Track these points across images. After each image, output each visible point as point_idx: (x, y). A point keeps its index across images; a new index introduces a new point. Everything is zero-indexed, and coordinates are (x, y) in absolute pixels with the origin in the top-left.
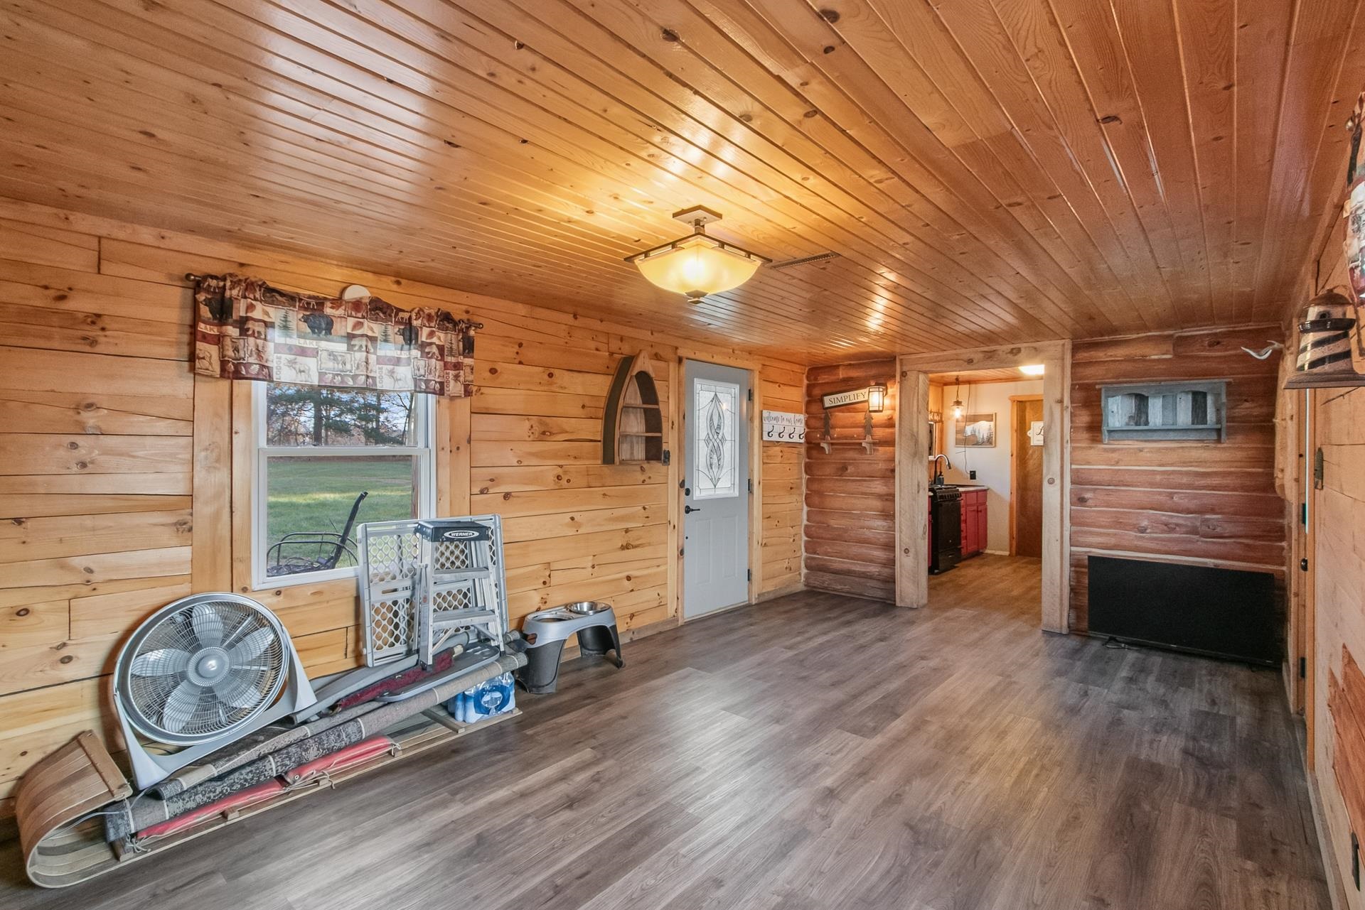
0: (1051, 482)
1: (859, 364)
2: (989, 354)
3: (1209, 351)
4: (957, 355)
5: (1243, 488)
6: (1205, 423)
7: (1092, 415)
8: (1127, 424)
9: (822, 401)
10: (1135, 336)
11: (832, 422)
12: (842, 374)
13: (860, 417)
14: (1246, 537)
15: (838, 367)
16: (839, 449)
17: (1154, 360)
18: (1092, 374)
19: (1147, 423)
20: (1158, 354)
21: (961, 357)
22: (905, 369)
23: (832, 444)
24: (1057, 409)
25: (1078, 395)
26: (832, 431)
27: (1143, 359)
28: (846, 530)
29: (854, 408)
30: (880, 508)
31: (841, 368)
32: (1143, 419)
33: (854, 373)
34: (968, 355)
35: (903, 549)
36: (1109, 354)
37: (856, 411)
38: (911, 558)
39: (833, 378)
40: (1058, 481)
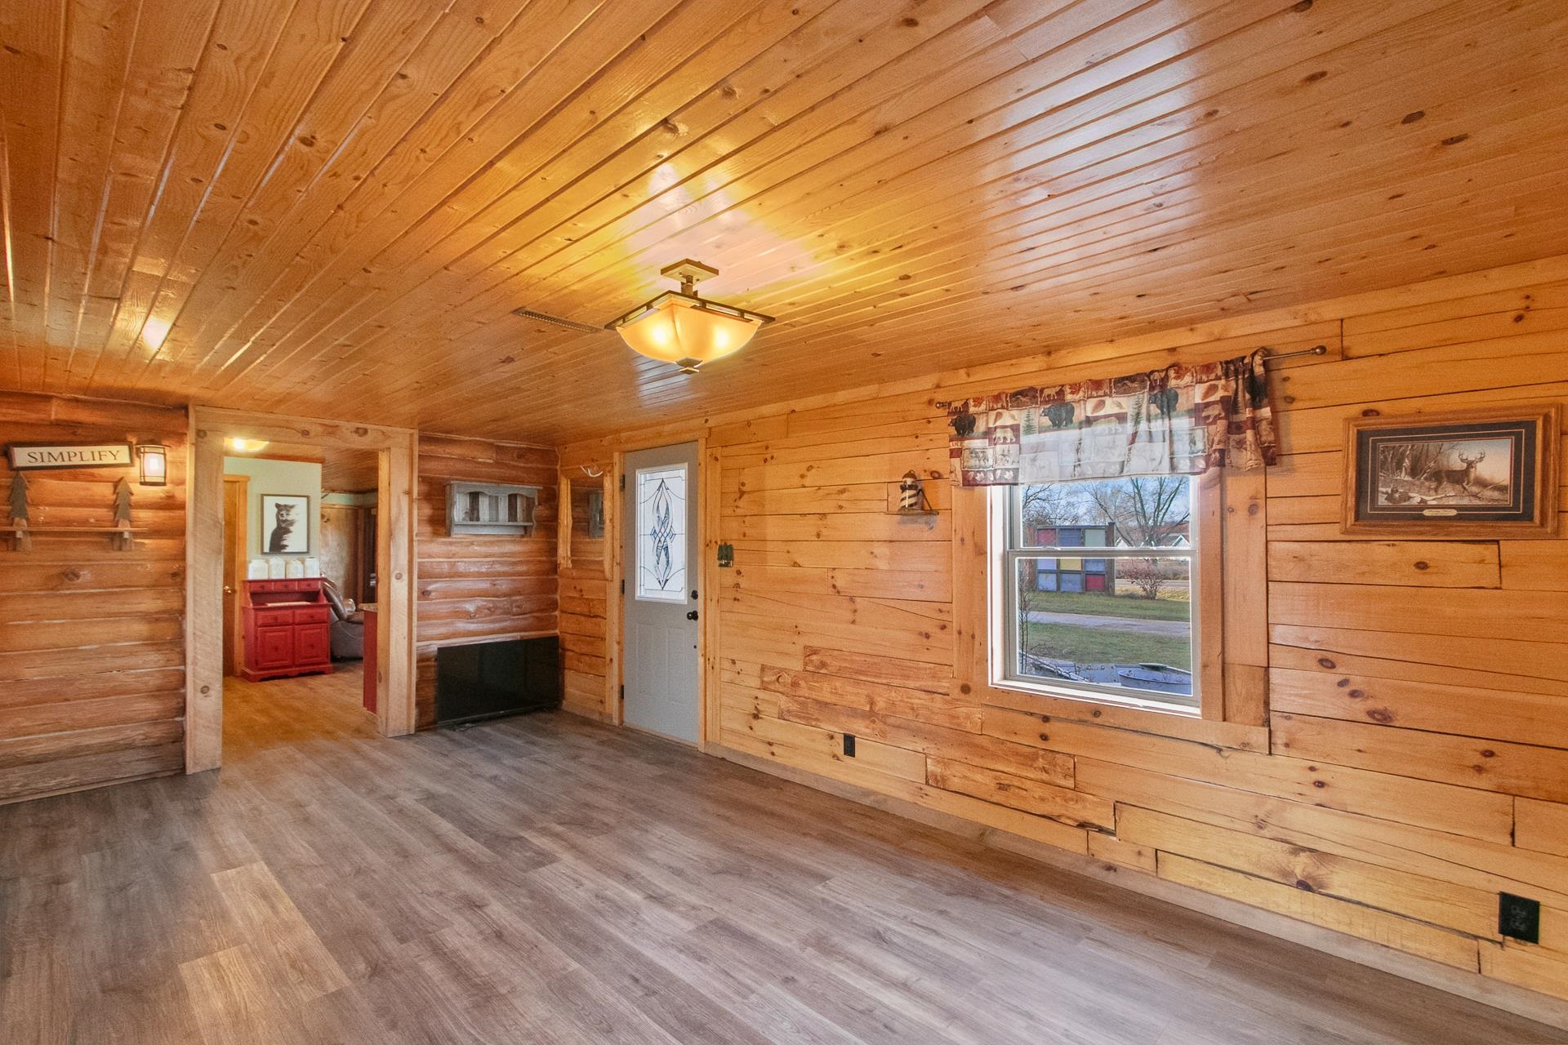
0: (399, 577)
1: (94, 403)
2: (330, 430)
3: (516, 461)
4: (288, 421)
5: (537, 573)
6: (516, 521)
7: (434, 509)
8: (464, 519)
9: (8, 455)
10: (467, 438)
11: (31, 493)
12: (56, 411)
13: (104, 491)
14: (538, 611)
15: (47, 399)
16: (47, 543)
17: (480, 463)
18: (435, 468)
19: (478, 519)
20: (485, 457)
21: (296, 426)
22: (203, 426)
23: (31, 533)
24: (405, 500)
25: (425, 488)
26: (31, 511)
27: (473, 460)
28: (69, 681)
29: (92, 475)
30: (145, 634)
31: (55, 402)
32: (475, 515)
33: (83, 415)
34: (303, 425)
35: (199, 688)
36: (447, 451)
37: (94, 479)
38: (213, 698)
39: (33, 416)
40: (405, 577)
